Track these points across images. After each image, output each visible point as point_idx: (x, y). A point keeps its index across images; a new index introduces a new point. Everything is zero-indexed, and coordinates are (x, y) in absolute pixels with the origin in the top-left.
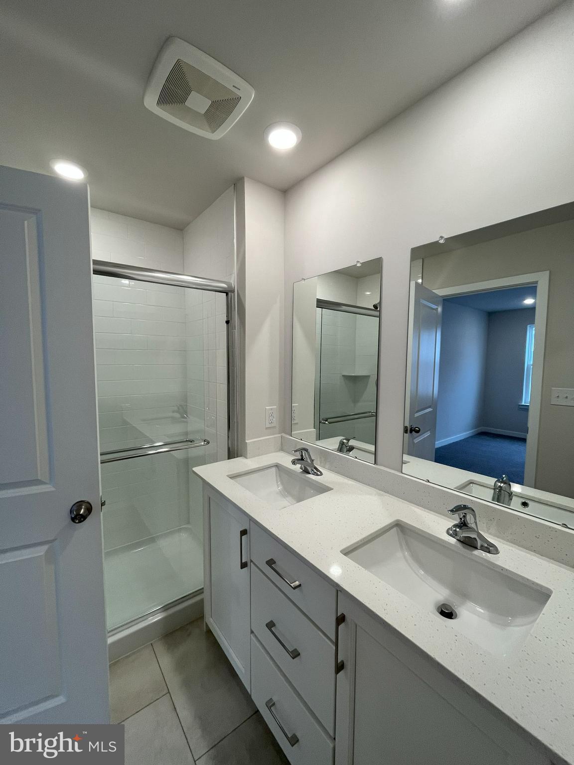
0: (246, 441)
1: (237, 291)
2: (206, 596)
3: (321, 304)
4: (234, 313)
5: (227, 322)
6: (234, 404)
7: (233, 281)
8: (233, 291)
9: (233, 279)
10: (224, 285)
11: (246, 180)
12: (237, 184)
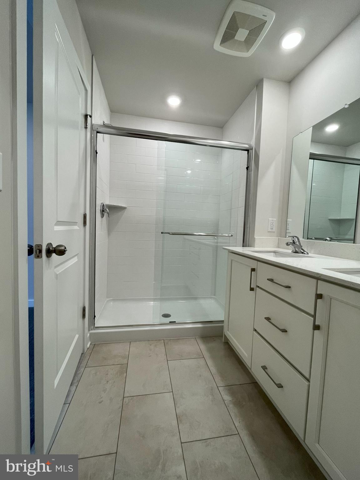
0: (255, 237)
1: (255, 149)
2: (225, 325)
3: (313, 157)
4: (252, 162)
5: (247, 168)
6: (248, 216)
7: (253, 143)
8: (252, 149)
9: (252, 142)
10: (247, 146)
11: (264, 79)
12: (258, 85)
